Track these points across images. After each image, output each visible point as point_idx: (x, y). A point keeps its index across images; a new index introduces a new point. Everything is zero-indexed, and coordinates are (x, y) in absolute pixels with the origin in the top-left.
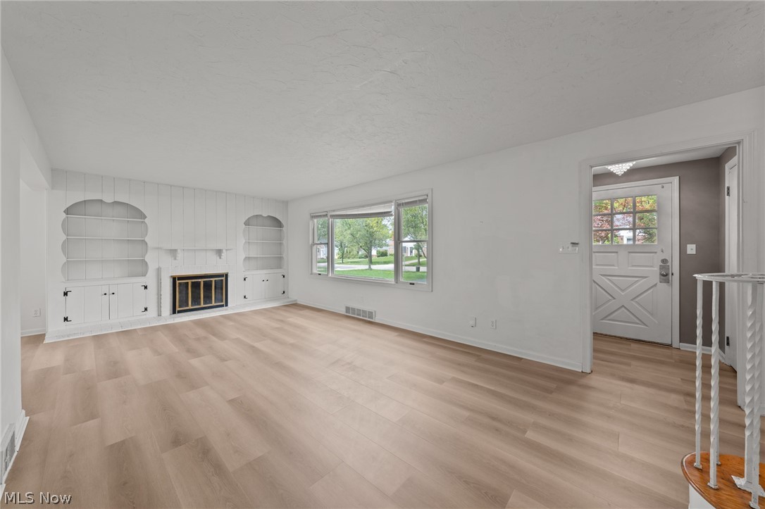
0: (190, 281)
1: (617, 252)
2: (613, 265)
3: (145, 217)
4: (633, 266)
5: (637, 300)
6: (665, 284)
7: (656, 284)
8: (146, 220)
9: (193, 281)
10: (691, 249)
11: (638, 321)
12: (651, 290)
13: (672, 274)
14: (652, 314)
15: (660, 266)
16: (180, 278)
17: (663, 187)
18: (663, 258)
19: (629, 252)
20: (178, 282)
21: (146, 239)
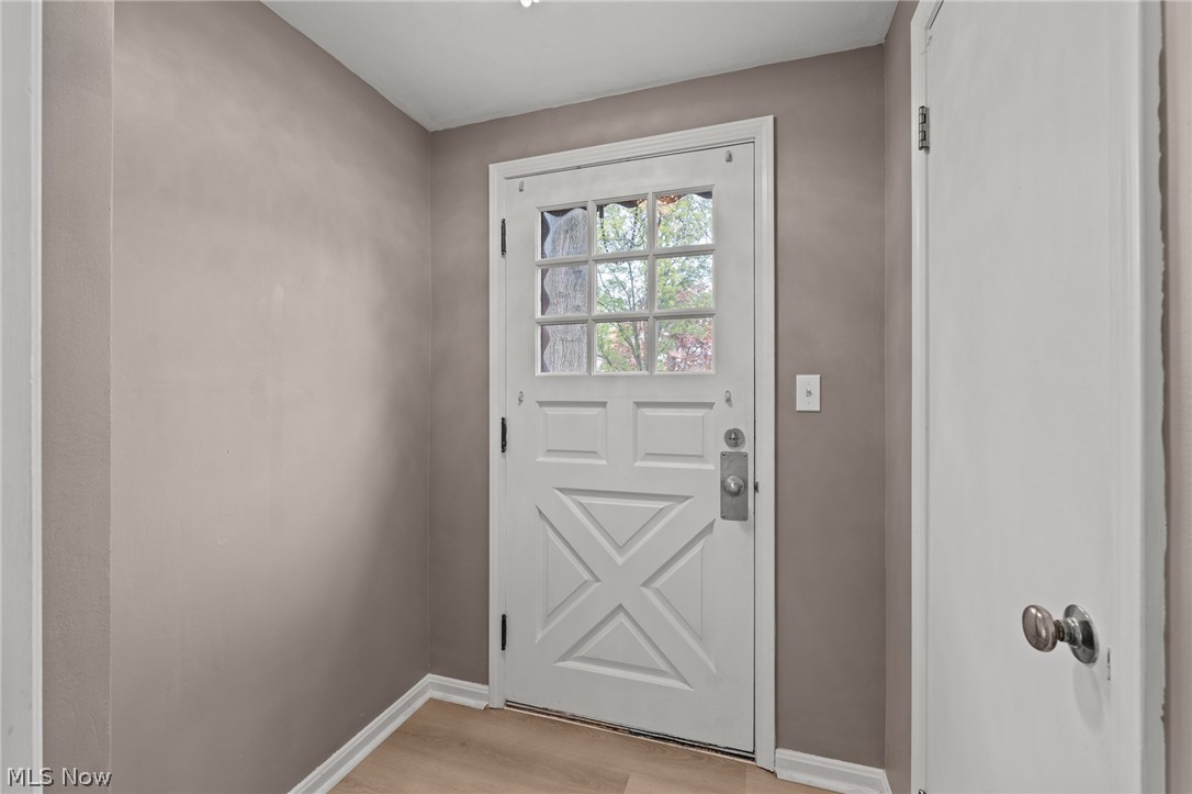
1: (603, 404)
2: (593, 453)
4: (650, 456)
5: (658, 584)
6: (736, 523)
7: (712, 524)
10: (808, 392)
11: (663, 666)
12: (696, 549)
13: (756, 488)
14: (700, 638)
15: (723, 454)
17: (730, 159)
18: (732, 428)
19: (639, 405)
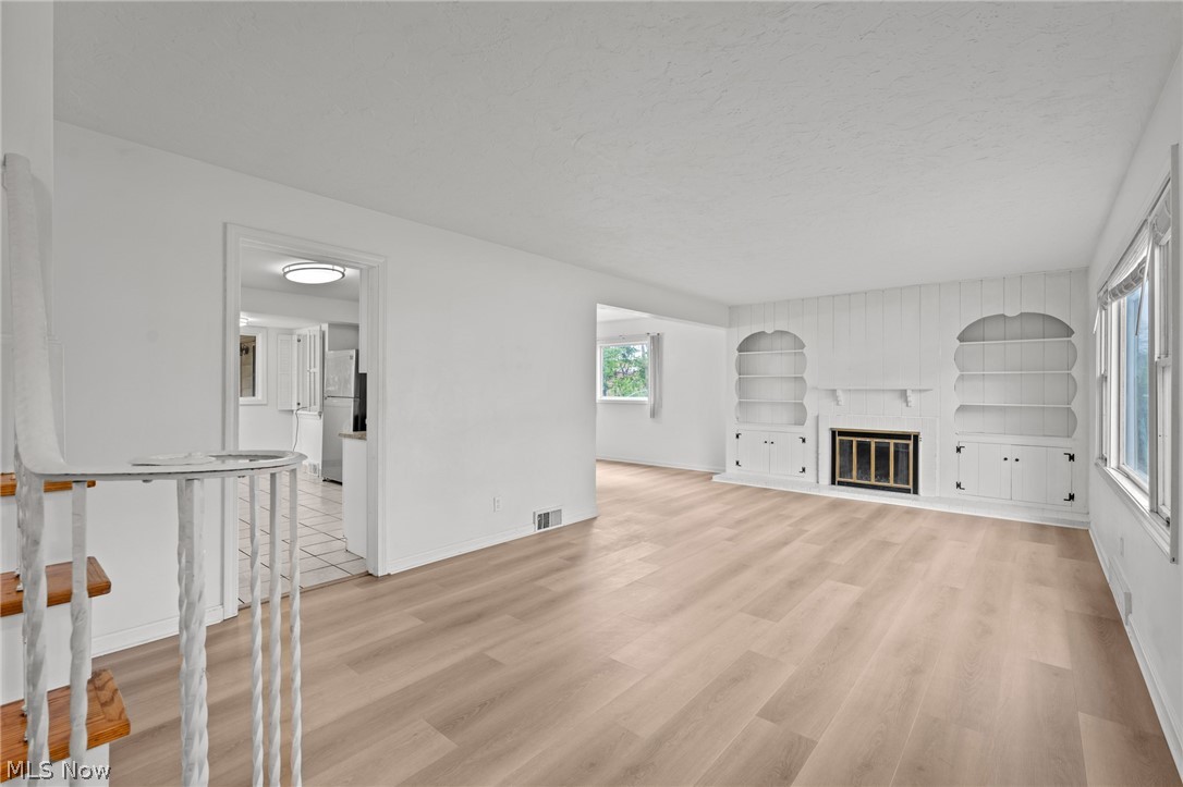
0: (855, 440)
3: (803, 346)
8: (805, 351)
9: (859, 439)
16: (842, 433)
20: (838, 438)
21: (805, 376)
